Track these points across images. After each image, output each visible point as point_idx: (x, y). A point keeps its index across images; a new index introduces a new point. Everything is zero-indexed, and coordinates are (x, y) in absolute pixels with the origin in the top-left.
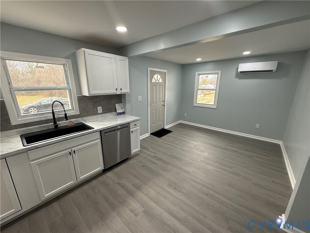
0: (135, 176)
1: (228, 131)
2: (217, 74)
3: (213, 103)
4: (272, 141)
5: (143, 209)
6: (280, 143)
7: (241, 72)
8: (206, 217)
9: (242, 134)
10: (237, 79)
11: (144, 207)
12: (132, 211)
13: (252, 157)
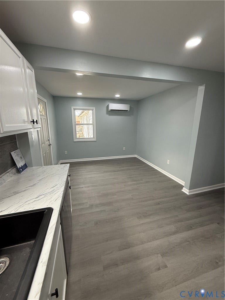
0: (107, 241)
1: (111, 158)
2: (92, 110)
3: (92, 136)
4: (132, 156)
5: (159, 255)
6: (136, 156)
7: (111, 110)
8: (177, 216)
9: (119, 157)
10: (107, 116)
11: (158, 254)
12: (159, 269)
13: (138, 169)
